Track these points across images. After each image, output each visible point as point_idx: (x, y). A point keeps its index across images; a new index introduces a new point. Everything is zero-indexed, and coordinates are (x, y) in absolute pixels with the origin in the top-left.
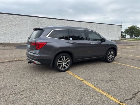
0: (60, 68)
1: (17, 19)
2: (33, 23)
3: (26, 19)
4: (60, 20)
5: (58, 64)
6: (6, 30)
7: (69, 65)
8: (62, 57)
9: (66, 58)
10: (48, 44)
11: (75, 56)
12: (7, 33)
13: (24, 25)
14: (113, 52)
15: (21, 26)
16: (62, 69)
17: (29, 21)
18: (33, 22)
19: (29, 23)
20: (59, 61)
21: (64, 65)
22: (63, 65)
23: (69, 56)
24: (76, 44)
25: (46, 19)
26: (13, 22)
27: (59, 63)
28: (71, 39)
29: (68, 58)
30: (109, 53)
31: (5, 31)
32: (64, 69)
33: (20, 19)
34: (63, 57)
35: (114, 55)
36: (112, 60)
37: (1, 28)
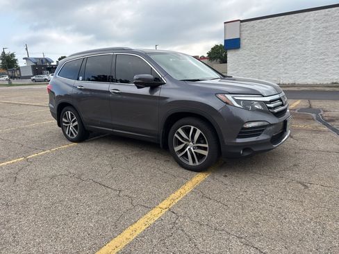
0: (67, 133)
1: (282, 26)
2: (326, 28)
6: (256, 56)
7: (77, 133)
8: (66, 113)
12: (257, 61)
15: (290, 41)
16: (69, 136)
18: (328, 24)
19: (313, 30)
21: (71, 129)
22: (69, 128)
26: (273, 36)
27: (64, 122)
29: (75, 118)
31: (255, 58)
32: (72, 137)
33: (290, 23)
34: (68, 114)
35: (207, 146)
36: (197, 163)
37: (248, 52)
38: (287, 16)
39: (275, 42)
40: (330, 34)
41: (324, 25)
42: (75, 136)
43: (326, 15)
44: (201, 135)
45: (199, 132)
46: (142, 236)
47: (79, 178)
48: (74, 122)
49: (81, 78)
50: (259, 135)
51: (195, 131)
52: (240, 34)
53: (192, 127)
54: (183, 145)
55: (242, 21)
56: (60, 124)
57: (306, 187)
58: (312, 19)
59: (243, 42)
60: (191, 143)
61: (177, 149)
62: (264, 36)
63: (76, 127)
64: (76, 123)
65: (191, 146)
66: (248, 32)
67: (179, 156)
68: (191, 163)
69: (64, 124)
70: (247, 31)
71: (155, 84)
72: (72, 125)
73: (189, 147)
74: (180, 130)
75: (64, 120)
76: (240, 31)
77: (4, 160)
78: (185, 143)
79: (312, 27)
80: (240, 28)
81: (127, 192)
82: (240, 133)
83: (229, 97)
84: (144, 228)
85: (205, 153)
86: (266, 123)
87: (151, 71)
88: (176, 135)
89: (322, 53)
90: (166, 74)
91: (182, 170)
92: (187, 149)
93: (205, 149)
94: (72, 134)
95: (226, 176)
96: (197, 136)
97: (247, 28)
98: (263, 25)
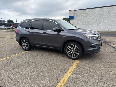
0: (23, 47)
1: (87, 13)
13: (92, 16)
26: (84, 15)
29: (27, 42)
35: (79, 51)
36: (75, 57)
38: (89, 9)
39: (85, 18)
40: (102, 15)
41: (100, 13)
42: (27, 48)
43: (101, 10)
44: (77, 48)
45: (76, 47)
46: (67, 81)
47: (35, 63)
48: (26, 44)
49: (30, 28)
50: (95, 47)
51: (74, 46)
52: (74, 14)
53: (74, 45)
54: (70, 51)
55: (74, 10)
56: (20, 45)
57: (111, 63)
58: (96, 11)
59: (75, 17)
60: (73, 50)
61: (68, 52)
62: (82, 15)
63: (27, 45)
64: (28, 44)
65: (73, 51)
67: (68, 55)
68: (73, 57)
69: (22, 44)
71: (60, 31)
72: (25, 45)
73: (72, 52)
74: (69, 46)
75: (22, 43)
76: (74, 13)
77: (2, 58)
78: (71, 50)
79: (96, 13)
80: (74, 12)
81: (55, 67)
82: (91, 47)
83: (87, 35)
84: (67, 79)
85: (78, 54)
86: (97, 44)
87: (58, 26)
88: (67, 48)
89: (99, 21)
90: (64, 28)
91: (69, 59)
92: (71, 52)
93: (78, 52)
94: (25, 48)
95: (85, 61)
96: (75, 48)
97: (76, 13)
98: (81, 12)
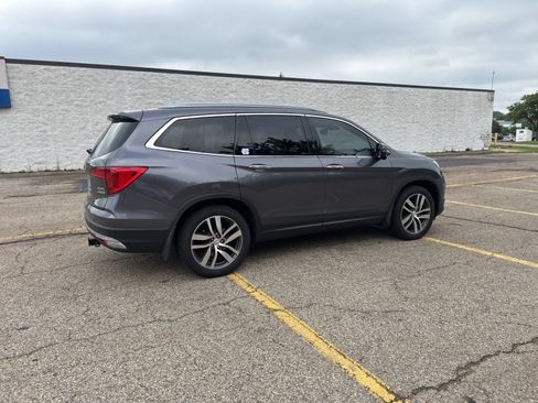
0: (204, 263)
1: (86, 83)
2: (144, 95)
3: (119, 79)
4: (247, 80)
5: (193, 247)
6: (46, 124)
7: (237, 252)
8: (208, 220)
9: (225, 224)
10: (149, 172)
11: (264, 215)
12: (49, 133)
13: (112, 102)
14: (424, 197)
16: (212, 267)
17: (128, 88)
20: (196, 237)
21: (217, 250)
22: (213, 250)
23: (237, 214)
24: (267, 170)
25: (194, 76)
26: (72, 95)
27: (196, 242)
28: (245, 151)
29: (235, 225)
30: (408, 201)
31: (44, 128)
32: (220, 268)
33: (96, 80)
34: (213, 221)
35: (429, 209)
37: (29, 116)
39: (77, 105)
41: (142, 91)
42: (230, 260)
43: (142, 79)
44: (425, 200)
51: (420, 198)
52: (9, 83)
53: (419, 195)
54: (410, 216)
55: (8, 61)
58: (125, 80)
59: (16, 98)
62: (56, 93)
66: (25, 81)
70: (21, 78)
72: (218, 245)
76: (8, 78)
79: (128, 92)
80: (7, 72)
85: (428, 216)
88: (404, 206)
92: (413, 218)
93: (428, 212)
94: (221, 259)
96: (422, 203)
97: (21, 75)
98: (50, 74)
